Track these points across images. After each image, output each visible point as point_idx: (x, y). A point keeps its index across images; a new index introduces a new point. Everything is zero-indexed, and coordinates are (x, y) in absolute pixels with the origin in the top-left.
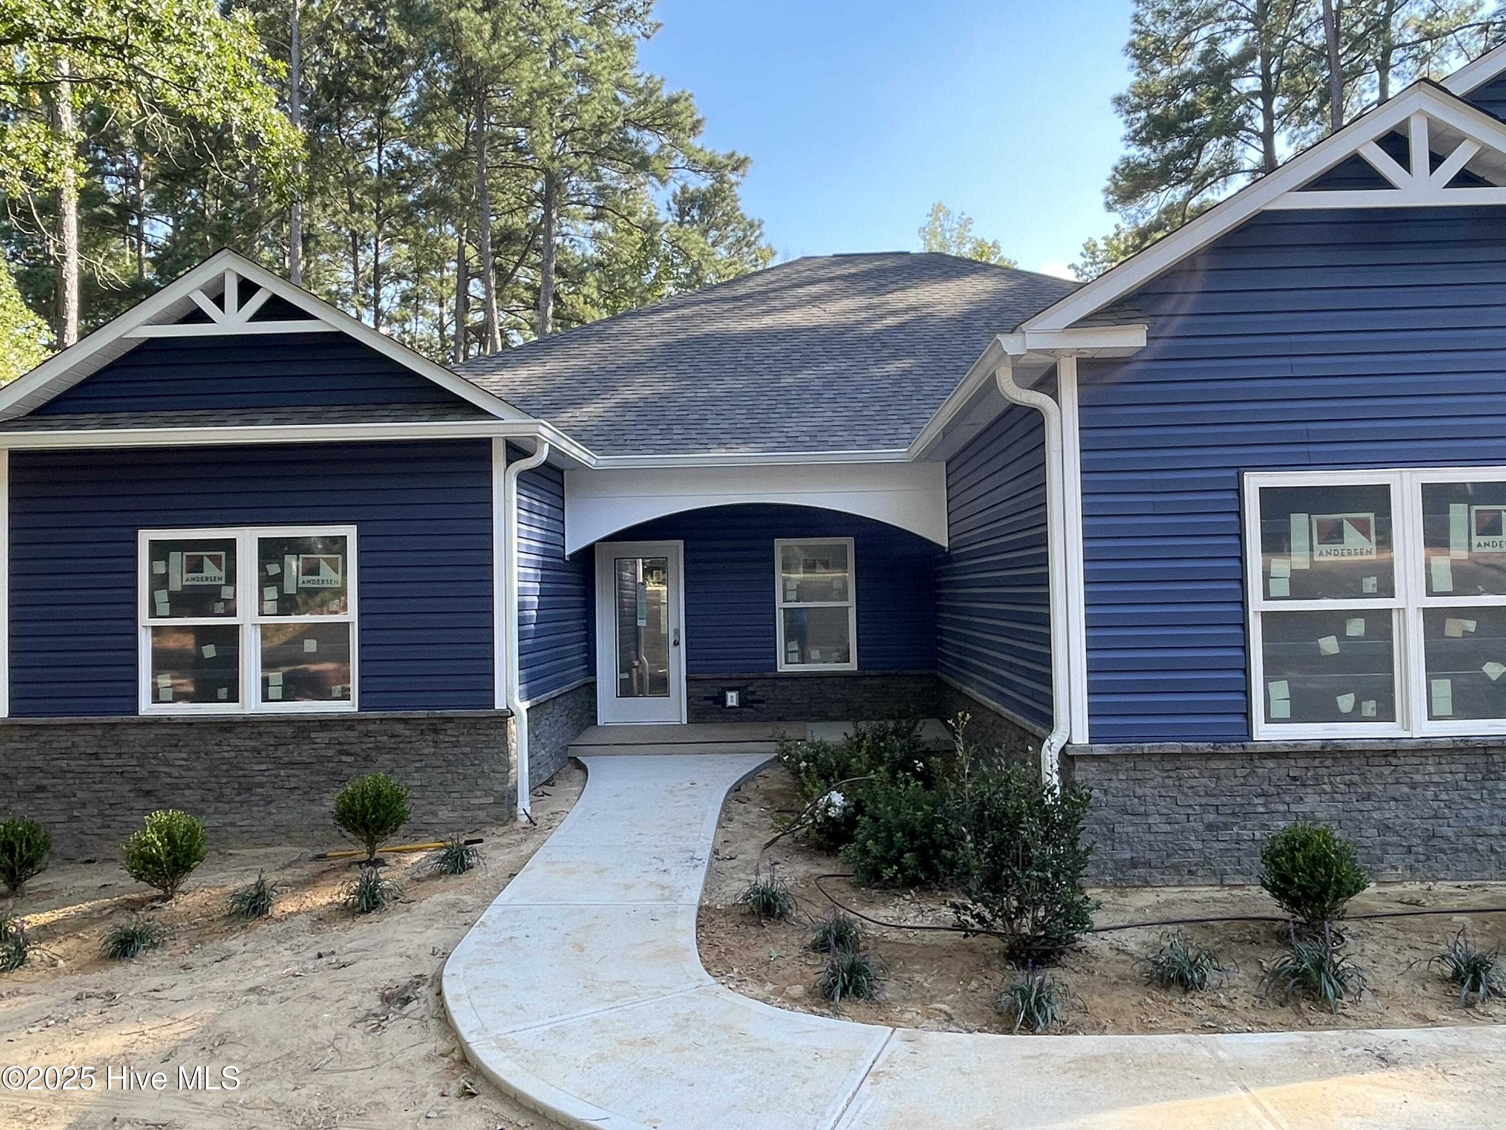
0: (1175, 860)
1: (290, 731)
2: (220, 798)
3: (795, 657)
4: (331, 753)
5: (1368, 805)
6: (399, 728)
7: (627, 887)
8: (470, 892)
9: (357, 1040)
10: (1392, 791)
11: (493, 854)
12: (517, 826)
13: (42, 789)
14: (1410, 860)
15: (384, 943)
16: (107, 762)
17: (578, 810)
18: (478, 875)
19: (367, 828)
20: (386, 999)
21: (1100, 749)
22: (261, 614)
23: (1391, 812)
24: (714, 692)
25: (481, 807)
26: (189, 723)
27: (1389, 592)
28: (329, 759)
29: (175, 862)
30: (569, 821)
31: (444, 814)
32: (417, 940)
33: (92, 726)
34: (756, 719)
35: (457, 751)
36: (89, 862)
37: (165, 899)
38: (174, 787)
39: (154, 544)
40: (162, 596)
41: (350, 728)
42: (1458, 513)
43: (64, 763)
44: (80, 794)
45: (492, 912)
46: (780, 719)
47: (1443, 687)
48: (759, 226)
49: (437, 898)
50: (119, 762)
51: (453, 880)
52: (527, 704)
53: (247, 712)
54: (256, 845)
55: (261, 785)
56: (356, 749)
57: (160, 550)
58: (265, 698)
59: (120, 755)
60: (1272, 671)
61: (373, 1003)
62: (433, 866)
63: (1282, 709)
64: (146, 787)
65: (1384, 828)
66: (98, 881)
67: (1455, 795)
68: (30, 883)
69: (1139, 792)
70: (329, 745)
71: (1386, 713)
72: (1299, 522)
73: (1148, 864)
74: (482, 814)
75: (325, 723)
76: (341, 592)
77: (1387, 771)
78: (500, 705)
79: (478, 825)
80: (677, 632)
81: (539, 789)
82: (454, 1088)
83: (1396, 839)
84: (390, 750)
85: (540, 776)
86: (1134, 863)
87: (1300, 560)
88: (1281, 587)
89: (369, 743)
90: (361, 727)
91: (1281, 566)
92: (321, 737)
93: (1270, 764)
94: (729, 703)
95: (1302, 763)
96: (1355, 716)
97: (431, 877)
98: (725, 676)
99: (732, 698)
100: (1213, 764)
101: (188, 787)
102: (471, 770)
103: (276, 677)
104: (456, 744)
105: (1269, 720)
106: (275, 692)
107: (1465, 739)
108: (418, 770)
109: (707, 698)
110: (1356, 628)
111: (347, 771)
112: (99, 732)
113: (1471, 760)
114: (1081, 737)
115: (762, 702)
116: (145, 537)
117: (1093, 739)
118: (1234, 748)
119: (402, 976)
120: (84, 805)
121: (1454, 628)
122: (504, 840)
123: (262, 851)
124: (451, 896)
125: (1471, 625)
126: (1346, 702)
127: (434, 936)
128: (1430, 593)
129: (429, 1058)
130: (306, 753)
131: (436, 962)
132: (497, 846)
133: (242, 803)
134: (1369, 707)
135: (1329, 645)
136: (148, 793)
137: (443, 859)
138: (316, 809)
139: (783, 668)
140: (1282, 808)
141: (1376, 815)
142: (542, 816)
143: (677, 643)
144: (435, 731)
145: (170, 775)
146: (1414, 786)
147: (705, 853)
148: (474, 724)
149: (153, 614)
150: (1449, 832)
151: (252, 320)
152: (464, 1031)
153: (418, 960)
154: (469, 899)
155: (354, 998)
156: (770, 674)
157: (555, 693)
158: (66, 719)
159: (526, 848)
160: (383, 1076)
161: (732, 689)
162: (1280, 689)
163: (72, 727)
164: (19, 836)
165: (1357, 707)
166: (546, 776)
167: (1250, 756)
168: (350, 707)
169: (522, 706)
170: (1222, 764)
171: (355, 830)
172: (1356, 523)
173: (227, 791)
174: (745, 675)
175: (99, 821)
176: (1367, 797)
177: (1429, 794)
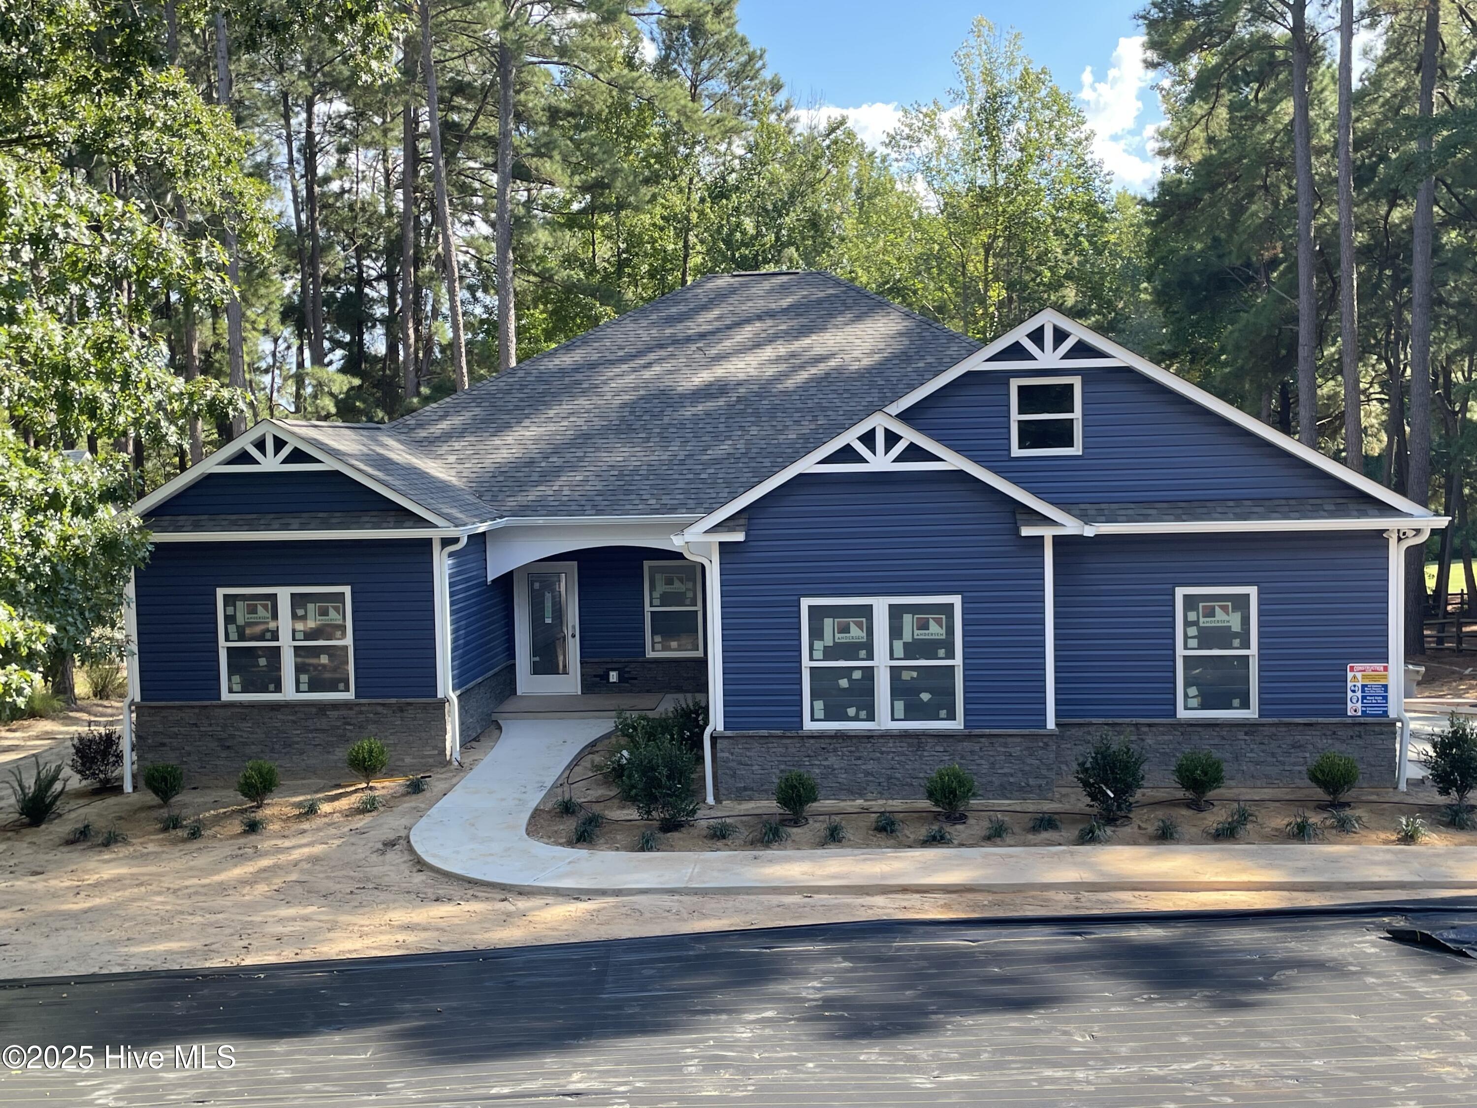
0: (765, 787)
1: (314, 710)
2: (272, 750)
3: (658, 646)
4: (339, 724)
5: (859, 762)
6: (380, 709)
7: (503, 800)
8: (423, 802)
9: (374, 858)
10: (872, 755)
11: (437, 783)
12: (452, 767)
13: (163, 745)
14: (879, 789)
15: (381, 825)
16: (202, 729)
17: (488, 759)
18: (427, 794)
19: (366, 769)
20: (385, 844)
21: (729, 733)
22: (294, 639)
23: (870, 766)
24: (600, 672)
25: (430, 756)
26: (252, 705)
27: (870, 657)
28: (338, 727)
29: (265, 787)
30: (482, 764)
31: (408, 760)
32: (397, 823)
33: (193, 707)
34: (631, 691)
35: (415, 722)
36: (194, 788)
37: (258, 807)
38: (245, 744)
39: (226, 596)
40: (232, 628)
41: (351, 709)
42: (907, 618)
43: (176, 729)
44: (187, 748)
45: (433, 810)
46: (648, 691)
47: (900, 705)
48: (761, 57)
49: (405, 805)
50: (210, 729)
51: (414, 797)
52: (458, 692)
53: (288, 699)
54: (295, 779)
55: (297, 743)
56: (353, 721)
57: (229, 600)
58: (298, 690)
59: (211, 725)
60: (814, 696)
61: (380, 846)
62: (402, 790)
63: (820, 714)
64: (227, 744)
65: (867, 773)
66: (210, 799)
67: (903, 758)
68: (173, 800)
69: (748, 754)
70: (338, 719)
71: (871, 717)
72: (828, 622)
73: (752, 789)
74: (431, 760)
75: (335, 706)
76: (343, 628)
77: (869, 745)
78: (440, 695)
79: (429, 768)
80: (574, 627)
81: (468, 745)
82: (415, 870)
83: (872, 778)
84: (375, 722)
85: (469, 736)
86: (745, 789)
87: (828, 641)
88: (818, 654)
89: (362, 718)
90: (357, 708)
91: (818, 645)
92: (333, 714)
93: (812, 741)
94: (611, 680)
95: (827, 741)
96: (856, 719)
97: (403, 795)
98: (608, 660)
99: (613, 676)
100: (785, 741)
101: (253, 744)
102: (423, 734)
103: (304, 678)
104: (415, 719)
105: (813, 719)
106: (305, 687)
107: (906, 731)
108: (391, 734)
109: (595, 676)
110: (857, 675)
111: (348, 734)
112: (197, 711)
113: (910, 741)
114: (720, 728)
115: (635, 679)
116: (221, 592)
117: (726, 728)
118: (793, 733)
119: (392, 836)
120: (189, 754)
121: (906, 676)
122: (443, 776)
123: (300, 782)
124: (413, 804)
125: (915, 674)
126: (851, 712)
127: (404, 822)
128: (892, 658)
129: (405, 862)
130: (323, 723)
131: (406, 831)
132: (439, 780)
133: (285, 754)
134: (863, 714)
135: (844, 683)
136: (228, 747)
137: (408, 786)
138: (331, 757)
139: (650, 654)
140: (817, 762)
141: (863, 767)
142: (467, 761)
143: (574, 636)
144: (402, 711)
145: (241, 737)
146: (882, 753)
147: (549, 784)
148: (425, 707)
149: (227, 639)
150: (898, 775)
151: (283, 462)
152: (419, 852)
153: (398, 830)
154: (423, 806)
155: (371, 845)
156: (641, 659)
157: (480, 680)
158: (177, 703)
159: (454, 781)
160: (386, 868)
161: (613, 670)
162: (819, 705)
163: (180, 708)
164: (169, 773)
165: (857, 713)
166: (474, 735)
167: (802, 737)
168: (350, 695)
169: (453, 696)
170: (788, 741)
171: (359, 770)
172: (856, 623)
173: (277, 747)
174: (623, 660)
175: (199, 764)
176: (859, 758)
177: (890, 757)
